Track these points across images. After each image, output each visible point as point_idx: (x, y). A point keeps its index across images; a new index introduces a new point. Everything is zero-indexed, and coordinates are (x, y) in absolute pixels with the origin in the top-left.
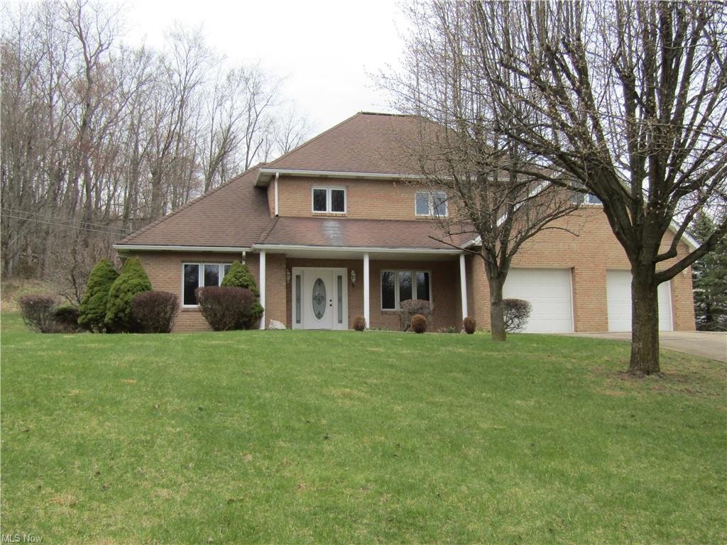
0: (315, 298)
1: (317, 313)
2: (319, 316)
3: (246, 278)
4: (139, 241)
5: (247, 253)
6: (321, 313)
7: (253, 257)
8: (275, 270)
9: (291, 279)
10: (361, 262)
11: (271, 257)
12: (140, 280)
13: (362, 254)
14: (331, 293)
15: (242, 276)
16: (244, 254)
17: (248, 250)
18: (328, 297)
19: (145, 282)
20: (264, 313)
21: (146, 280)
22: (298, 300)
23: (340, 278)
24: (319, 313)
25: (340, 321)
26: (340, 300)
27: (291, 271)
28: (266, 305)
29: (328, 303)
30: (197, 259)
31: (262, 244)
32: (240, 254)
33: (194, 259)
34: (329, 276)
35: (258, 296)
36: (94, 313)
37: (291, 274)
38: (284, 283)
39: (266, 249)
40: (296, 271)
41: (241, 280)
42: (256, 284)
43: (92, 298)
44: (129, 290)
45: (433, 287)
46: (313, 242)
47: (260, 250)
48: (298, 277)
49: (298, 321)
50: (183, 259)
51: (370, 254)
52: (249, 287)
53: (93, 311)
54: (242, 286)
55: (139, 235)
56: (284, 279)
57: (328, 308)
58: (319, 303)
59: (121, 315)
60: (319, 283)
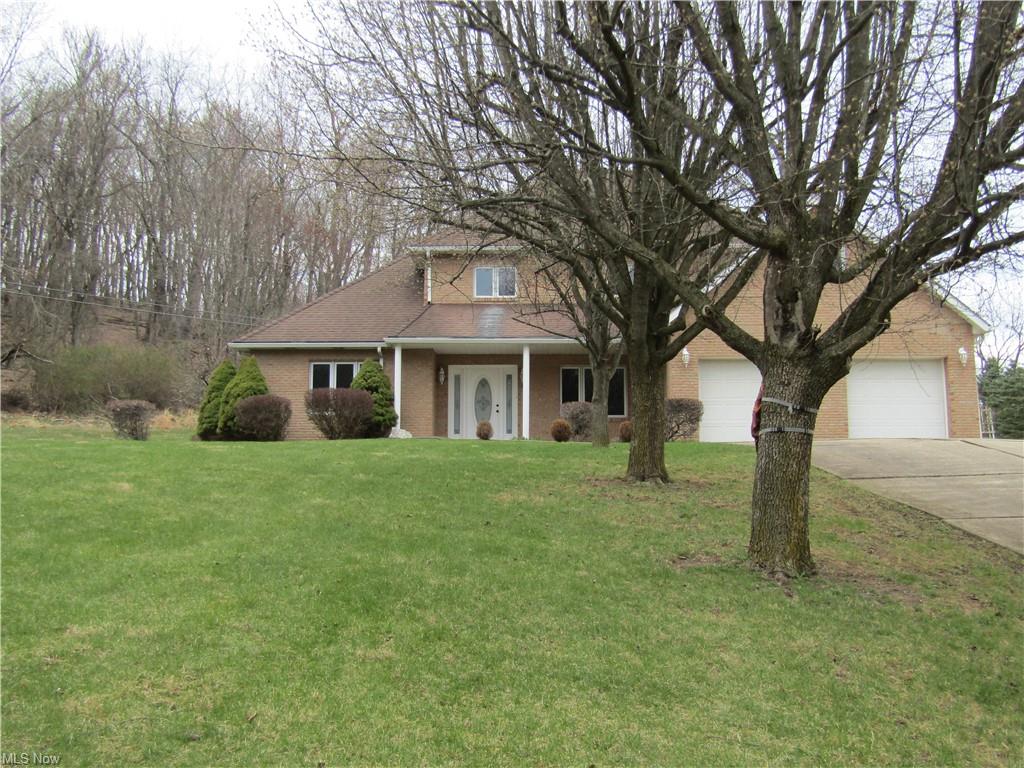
0: (477, 402)
3: (376, 379)
4: (259, 337)
7: (388, 352)
9: (446, 379)
10: (520, 357)
11: (410, 354)
12: (251, 383)
13: (521, 347)
14: (498, 396)
15: (371, 377)
16: (379, 350)
17: (384, 345)
18: (494, 401)
19: (258, 386)
20: (399, 421)
21: (261, 383)
22: (457, 405)
23: (509, 377)
25: (509, 431)
26: (509, 405)
27: (446, 370)
28: (401, 412)
29: (494, 408)
30: (327, 358)
31: (396, 337)
32: (374, 350)
33: (323, 358)
34: (495, 374)
35: (391, 400)
36: (210, 423)
37: (446, 374)
38: (431, 385)
39: (403, 344)
40: (453, 370)
42: (389, 386)
43: (209, 405)
44: (239, 395)
46: (460, 334)
47: (396, 344)
48: (457, 378)
49: (457, 431)
50: (311, 357)
51: (530, 345)
52: (379, 389)
53: (208, 420)
54: (369, 389)
55: (263, 331)
56: (431, 379)
57: (494, 415)
58: (483, 409)
59: (230, 423)
60: (484, 384)
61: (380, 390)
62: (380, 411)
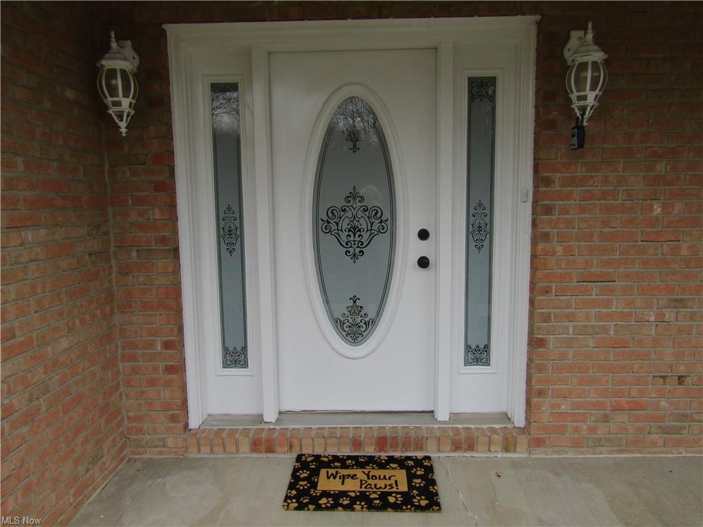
1: (341, 310)
2: (355, 323)
6: (369, 310)
18: (410, 218)
22: (231, 236)
23: (481, 95)
24: (356, 307)
26: (479, 231)
29: (408, 249)
57: (406, 278)
58: (355, 252)
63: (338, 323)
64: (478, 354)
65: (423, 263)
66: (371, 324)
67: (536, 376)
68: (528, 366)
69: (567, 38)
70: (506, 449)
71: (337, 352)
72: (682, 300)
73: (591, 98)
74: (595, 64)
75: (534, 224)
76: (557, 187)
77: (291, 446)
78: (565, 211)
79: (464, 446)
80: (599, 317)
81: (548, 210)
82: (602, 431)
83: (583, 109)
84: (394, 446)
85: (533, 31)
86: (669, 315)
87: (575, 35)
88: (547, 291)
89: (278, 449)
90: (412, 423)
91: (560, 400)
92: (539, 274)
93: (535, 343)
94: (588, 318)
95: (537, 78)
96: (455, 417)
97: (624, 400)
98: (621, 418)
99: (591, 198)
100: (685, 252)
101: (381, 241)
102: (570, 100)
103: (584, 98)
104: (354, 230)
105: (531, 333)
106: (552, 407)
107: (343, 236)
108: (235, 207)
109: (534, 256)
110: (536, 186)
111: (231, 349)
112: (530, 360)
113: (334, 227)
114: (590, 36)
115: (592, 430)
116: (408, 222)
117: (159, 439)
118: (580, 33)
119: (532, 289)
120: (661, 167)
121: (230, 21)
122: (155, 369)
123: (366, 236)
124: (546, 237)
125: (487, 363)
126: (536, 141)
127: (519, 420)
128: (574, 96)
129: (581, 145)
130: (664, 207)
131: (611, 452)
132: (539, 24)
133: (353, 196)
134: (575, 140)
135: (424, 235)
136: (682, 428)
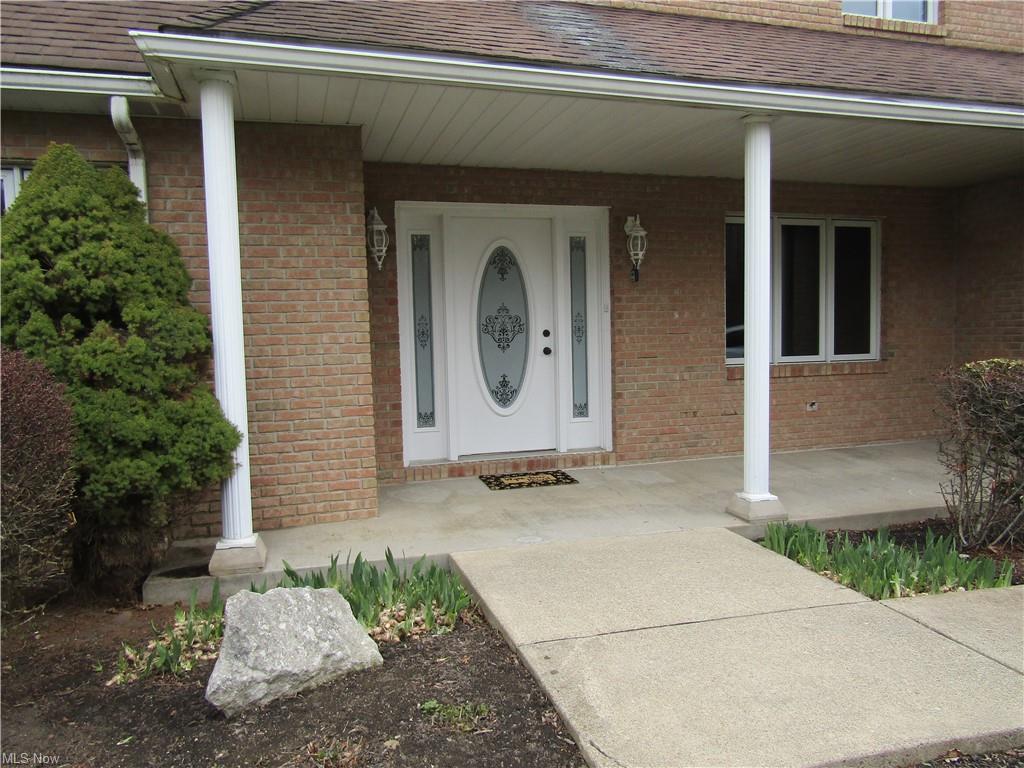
0: (486, 325)
1: (495, 384)
2: (504, 393)
5: (135, 105)
6: (513, 384)
8: (312, 208)
9: (392, 249)
14: (547, 304)
16: (119, 110)
18: (537, 323)
20: (242, 455)
22: (424, 336)
23: (577, 247)
24: (504, 383)
26: (579, 331)
27: (389, 219)
29: (538, 342)
34: (542, 235)
37: (391, 231)
38: (359, 274)
40: (411, 216)
41: (62, 263)
45: (885, 272)
48: (420, 244)
49: (426, 418)
52: (127, 303)
56: (358, 249)
57: (537, 363)
58: (503, 344)
60: (502, 264)
61: (131, 312)
62: (139, 426)
63: (494, 393)
64: (581, 410)
65: (547, 351)
66: (515, 392)
67: (618, 416)
68: (613, 411)
69: (626, 220)
70: (604, 463)
71: (497, 414)
72: (692, 367)
73: (641, 255)
74: (642, 237)
75: (613, 324)
76: (624, 303)
77: (475, 471)
78: (629, 316)
79: (580, 463)
80: (651, 378)
81: (620, 316)
82: (656, 447)
83: (637, 260)
84: (538, 466)
85: (607, 213)
86: (686, 376)
87: (630, 219)
88: (621, 364)
89: (467, 474)
90: (546, 454)
91: (632, 430)
92: (617, 354)
93: (616, 396)
94: (644, 380)
95: (610, 241)
96: (569, 450)
97: (665, 428)
98: (666, 438)
99: (643, 310)
100: (691, 339)
101: (520, 337)
102: (630, 256)
103: (637, 255)
104: (503, 331)
105: (614, 390)
106: (628, 434)
107: (496, 335)
108: (427, 316)
109: (613, 344)
110: (613, 303)
111: (423, 414)
112: (614, 406)
113: (490, 329)
114: (638, 222)
115: (650, 447)
116: (537, 325)
117: (387, 473)
118: (633, 218)
119: (613, 364)
120: (677, 292)
121: (438, 201)
122: (386, 424)
123: (510, 335)
124: (620, 331)
125: (587, 416)
126: (612, 276)
127: (609, 448)
128: (632, 253)
129: (637, 280)
130: (680, 314)
131: (661, 460)
132: (611, 211)
133: (504, 309)
134: (633, 277)
135: (546, 333)
136: (697, 443)
